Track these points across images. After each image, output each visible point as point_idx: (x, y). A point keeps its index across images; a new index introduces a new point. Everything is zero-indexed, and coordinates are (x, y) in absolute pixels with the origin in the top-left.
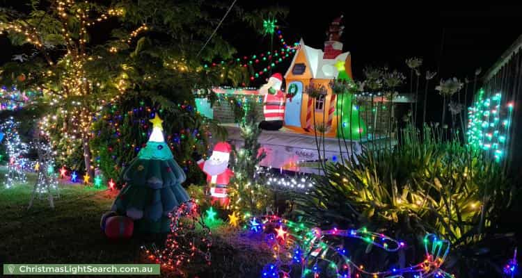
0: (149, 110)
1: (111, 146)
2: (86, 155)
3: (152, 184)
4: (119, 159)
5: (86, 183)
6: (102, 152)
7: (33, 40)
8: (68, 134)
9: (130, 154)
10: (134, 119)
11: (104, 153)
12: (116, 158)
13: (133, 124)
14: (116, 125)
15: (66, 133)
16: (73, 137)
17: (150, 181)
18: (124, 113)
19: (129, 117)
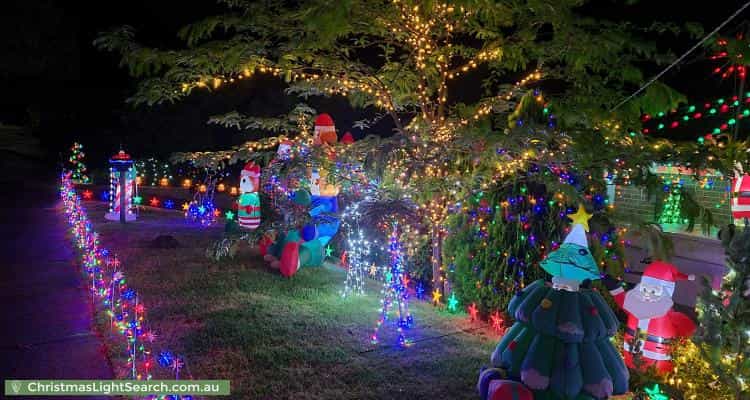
0: (533, 201)
1: (473, 252)
2: (435, 261)
3: (567, 334)
4: (484, 273)
5: (435, 303)
6: (460, 259)
7: (385, 103)
8: (411, 227)
9: (501, 267)
10: (510, 215)
11: (463, 260)
12: (479, 271)
13: (509, 222)
14: (481, 220)
15: (408, 226)
16: (417, 232)
17: (564, 329)
18: (495, 204)
19: (503, 210)
